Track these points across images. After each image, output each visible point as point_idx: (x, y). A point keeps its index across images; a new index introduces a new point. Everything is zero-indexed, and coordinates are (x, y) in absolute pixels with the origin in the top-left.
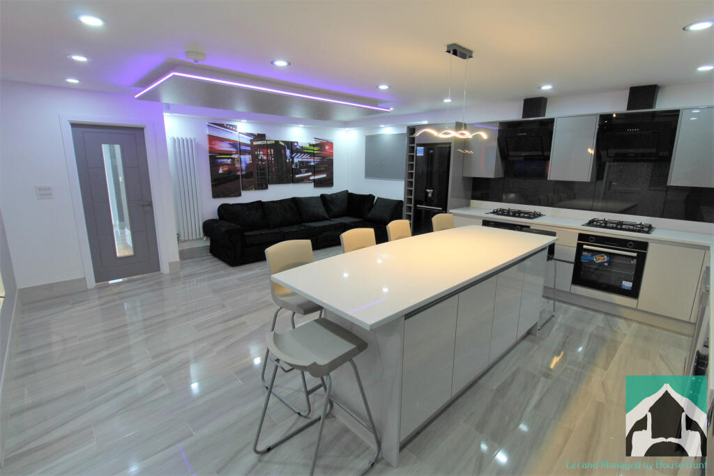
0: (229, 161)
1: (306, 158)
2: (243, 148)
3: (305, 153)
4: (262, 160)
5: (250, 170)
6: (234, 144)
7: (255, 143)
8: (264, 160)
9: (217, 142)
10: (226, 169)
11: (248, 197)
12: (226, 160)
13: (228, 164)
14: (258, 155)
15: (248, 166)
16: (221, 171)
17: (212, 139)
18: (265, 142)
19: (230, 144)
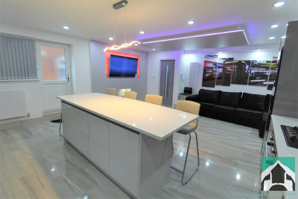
0: (211, 71)
1: (261, 70)
2: (219, 65)
3: (261, 67)
4: (229, 71)
5: (220, 76)
6: (215, 64)
7: (226, 63)
8: (230, 71)
9: (207, 63)
10: (209, 75)
11: (218, 88)
12: (210, 71)
13: (210, 73)
14: (227, 68)
15: (220, 74)
16: (207, 76)
17: (206, 62)
18: (232, 62)
19: (213, 64)
